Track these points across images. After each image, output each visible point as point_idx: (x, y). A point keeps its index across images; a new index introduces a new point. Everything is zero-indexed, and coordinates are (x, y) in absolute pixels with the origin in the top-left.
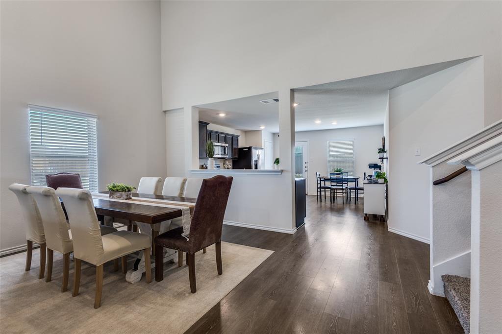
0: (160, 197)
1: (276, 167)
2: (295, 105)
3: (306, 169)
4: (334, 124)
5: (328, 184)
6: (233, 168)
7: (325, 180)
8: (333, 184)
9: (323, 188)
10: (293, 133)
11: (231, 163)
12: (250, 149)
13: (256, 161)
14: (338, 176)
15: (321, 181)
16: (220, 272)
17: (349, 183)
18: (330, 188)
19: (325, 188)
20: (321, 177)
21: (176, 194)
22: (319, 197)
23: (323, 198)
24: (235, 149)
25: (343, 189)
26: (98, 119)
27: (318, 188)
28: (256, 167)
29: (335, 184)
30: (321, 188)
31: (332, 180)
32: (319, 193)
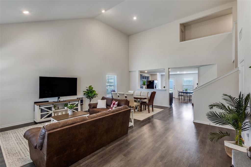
0: (141, 96)
1: (164, 89)
2: (170, 70)
3: (174, 88)
4: (185, 73)
5: (182, 94)
6: (147, 88)
7: (181, 92)
8: (184, 94)
9: (180, 95)
10: (169, 75)
11: (146, 86)
12: (153, 81)
13: (156, 85)
14: (186, 91)
15: (179, 93)
16: (153, 111)
17: (190, 94)
18: (183, 95)
19: (181, 95)
20: (180, 91)
21: (147, 96)
22: (179, 99)
23: (180, 99)
24: (148, 81)
25: (187, 96)
26: (117, 76)
27: (178, 95)
28: (155, 88)
29: (185, 94)
30: (179, 95)
31: (183, 93)
32: (179, 97)
